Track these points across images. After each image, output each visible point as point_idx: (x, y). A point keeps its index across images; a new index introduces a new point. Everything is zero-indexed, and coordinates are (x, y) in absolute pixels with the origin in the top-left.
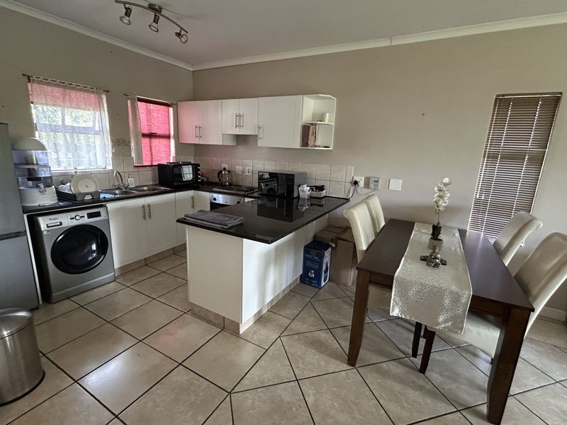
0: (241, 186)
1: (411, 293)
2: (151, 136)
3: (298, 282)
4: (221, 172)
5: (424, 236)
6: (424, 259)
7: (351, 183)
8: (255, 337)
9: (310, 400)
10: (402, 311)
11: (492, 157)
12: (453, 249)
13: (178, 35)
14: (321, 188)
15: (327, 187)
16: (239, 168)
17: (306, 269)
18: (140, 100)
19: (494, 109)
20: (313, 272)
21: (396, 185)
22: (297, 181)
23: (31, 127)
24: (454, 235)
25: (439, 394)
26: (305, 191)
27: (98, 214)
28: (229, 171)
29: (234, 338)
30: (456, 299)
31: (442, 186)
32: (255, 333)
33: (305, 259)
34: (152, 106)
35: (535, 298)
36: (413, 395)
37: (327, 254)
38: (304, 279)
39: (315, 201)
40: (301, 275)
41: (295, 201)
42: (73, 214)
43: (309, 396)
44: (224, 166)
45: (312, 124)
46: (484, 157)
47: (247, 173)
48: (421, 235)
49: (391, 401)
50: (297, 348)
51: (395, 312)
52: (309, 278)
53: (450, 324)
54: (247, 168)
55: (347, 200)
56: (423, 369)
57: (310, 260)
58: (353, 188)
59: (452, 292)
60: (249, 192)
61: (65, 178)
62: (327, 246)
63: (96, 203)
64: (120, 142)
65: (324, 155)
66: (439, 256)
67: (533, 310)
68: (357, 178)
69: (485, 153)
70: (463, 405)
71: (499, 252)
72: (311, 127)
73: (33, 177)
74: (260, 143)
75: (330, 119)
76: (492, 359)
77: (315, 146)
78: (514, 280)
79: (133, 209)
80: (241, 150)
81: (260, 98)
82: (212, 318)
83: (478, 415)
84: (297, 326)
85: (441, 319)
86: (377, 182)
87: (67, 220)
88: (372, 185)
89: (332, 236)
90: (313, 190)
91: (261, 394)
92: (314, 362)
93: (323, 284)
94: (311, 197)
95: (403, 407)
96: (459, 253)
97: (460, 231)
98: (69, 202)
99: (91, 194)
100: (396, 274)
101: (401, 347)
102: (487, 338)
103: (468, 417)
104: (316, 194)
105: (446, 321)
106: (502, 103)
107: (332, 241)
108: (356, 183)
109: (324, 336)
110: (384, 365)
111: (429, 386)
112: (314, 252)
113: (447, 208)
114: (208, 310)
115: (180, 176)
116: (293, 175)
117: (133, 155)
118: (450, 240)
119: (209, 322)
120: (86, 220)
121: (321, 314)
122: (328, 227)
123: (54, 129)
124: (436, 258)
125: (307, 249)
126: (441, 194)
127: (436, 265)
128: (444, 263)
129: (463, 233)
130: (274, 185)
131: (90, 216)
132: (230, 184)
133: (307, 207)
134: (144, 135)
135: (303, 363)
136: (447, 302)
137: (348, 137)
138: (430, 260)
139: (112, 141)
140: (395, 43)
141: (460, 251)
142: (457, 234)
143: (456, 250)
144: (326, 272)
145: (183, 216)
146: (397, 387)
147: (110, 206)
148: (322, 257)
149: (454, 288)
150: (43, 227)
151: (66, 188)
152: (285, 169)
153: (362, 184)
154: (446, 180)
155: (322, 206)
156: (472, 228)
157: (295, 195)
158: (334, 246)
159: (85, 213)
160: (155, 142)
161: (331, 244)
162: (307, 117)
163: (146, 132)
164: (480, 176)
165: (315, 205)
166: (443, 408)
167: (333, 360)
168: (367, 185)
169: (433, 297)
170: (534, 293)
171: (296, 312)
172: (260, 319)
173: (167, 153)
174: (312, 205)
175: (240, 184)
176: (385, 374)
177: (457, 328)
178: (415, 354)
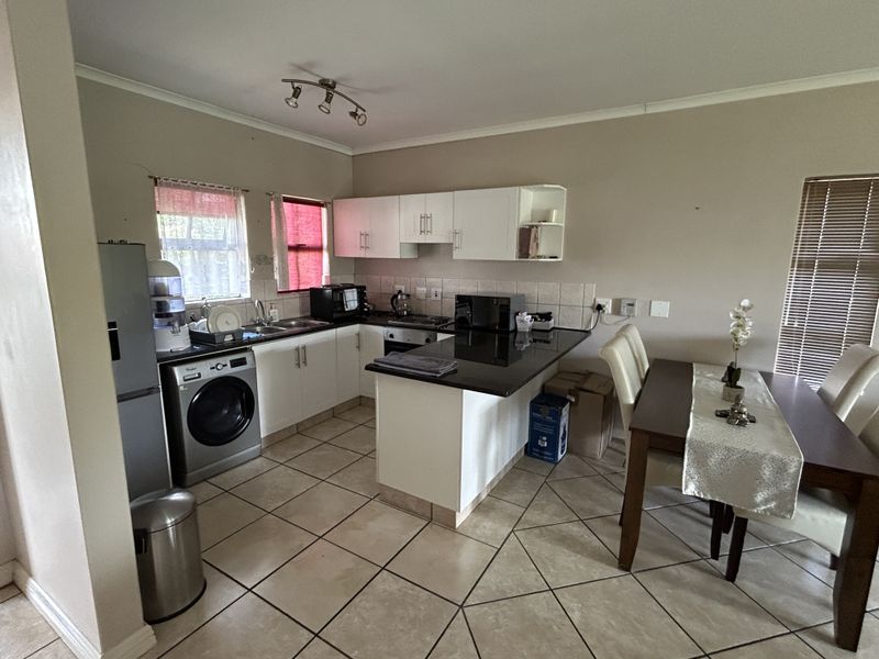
0: (426, 316)
1: (713, 461)
2: (297, 248)
3: (523, 453)
4: (396, 296)
5: (712, 383)
6: (722, 415)
7: (592, 307)
8: (478, 531)
9: (576, 617)
10: (699, 488)
11: (805, 266)
12: (759, 399)
13: (354, 114)
14: (547, 316)
15: (555, 313)
16: (422, 290)
17: (534, 435)
18: (286, 200)
19: (804, 197)
20: (545, 438)
21: (661, 309)
22: (513, 308)
23: (157, 245)
24: (756, 380)
25: (759, 609)
26: (525, 321)
27: (242, 362)
28: (408, 296)
29: (448, 533)
30: (781, 468)
31: (740, 311)
32: (476, 526)
33: (533, 420)
34: (300, 207)
36: (723, 611)
37: (565, 411)
38: (531, 450)
39: (540, 336)
40: (526, 445)
41: (511, 336)
42: (213, 362)
43: (573, 611)
44: (398, 287)
45: (533, 226)
46: (793, 267)
47: (433, 297)
48: (706, 382)
49: (691, 618)
50: (542, 548)
51: (690, 489)
52: (539, 448)
53: (773, 505)
54: (433, 290)
55: (588, 333)
56: (731, 575)
57: (539, 421)
58: (595, 315)
59: (773, 459)
60: (440, 324)
61: (202, 311)
62: (564, 401)
63: (238, 346)
64: (261, 260)
65: (551, 269)
66: (745, 410)
68: (600, 301)
69: (794, 261)
70: (795, 624)
71: (829, 405)
72: (534, 230)
73: (162, 311)
74: (457, 255)
75: (557, 218)
77: (539, 257)
78: (860, 442)
79: (285, 353)
80: (427, 264)
81: (456, 192)
82: (413, 506)
83: (823, 637)
84: (534, 516)
85: (759, 498)
86: (632, 305)
87: (207, 371)
88: (624, 311)
89: (571, 386)
90: (536, 320)
91: (505, 608)
92: (569, 566)
93: (560, 456)
94: (533, 330)
95: (710, 627)
96: (770, 405)
97: (762, 374)
98: (205, 346)
99: (232, 333)
100: (688, 435)
101: (692, 545)
102: (827, 526)
103: (808, 640)
104: (541, 325)
105: (766, 501)
106: (815, 189)
107: (571, 392)
108: (599, 308)
109: (576, 530)
110: (672, 570)
111: (745, 600)
112: (545, 410)
113: (749, 341)
114: (406, 494)
115: (342, 303)
116: (509, 299)
117: (277, 277)
118: (753, 389)
119: (409, 511)
120: (229, 371)
121: (566, 500)
122: (559, 372)
123: (181, 245)
124: (741, 413)
125: (535, 405)
126: (740, 322)
127: (742, 423)
128: (753, 421)
129: (767, 377)
130: (467, 312)
131: (235, 364)
132: (409, 314)
133: (528, 344)
134: (291, 248)
135: (553, 567)
136: (767, 473)
137: (586, 243)
138: (732, 415)
139: (252, 259)
140: (650, 110)
141: (771, 403)
142: (760, 380)
143: (764, 401)
144: (563, 439)
145: (372, 362)
146: (697, 600)
147: (257, 349)
148: (558, 416)
149: (776, 453)
150: (179, 379)
151: (201, 326)
152: (490, 290)
153: (609, 308)
154: (745, 303)
155: (548, 342)
156: (780, 369)
157: (512, 327)
158: (573, 400)
159: (227, 360)
160: (303, 256)
161: (568, 397)
162: (524, 217)
163: (291, 243)
164: (789, 293)
165: (540, 341)
166: (770, 629)
167: (597, 564)
168: (617, 310)
169: (747, 468)
171: (529, 497)
172: (480, 507)
173: (319, 272)
174: (535, 341)
175: (424, 313)
176: (676, 582)
177: (785, 510)
178: (715, 555)
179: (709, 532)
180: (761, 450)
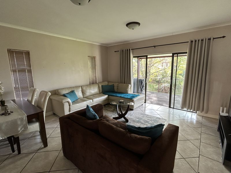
1: (3, 127)
6: (3, 114)
10: (2, 137)
11: (14, 71)
12: (13, 107)
19: (8, 54)
24: (11, 102)
25: (28, 154)
30: (22, 120)
35: (43, 109)
36: (20, 162)
46: (11, 72)
53: (23, 129)
56: (19, 152)
59: (20, 118)
66: (9, 110)
67: (43, 111)
69: (11, 70)
70: (36, 151)
71: (30, 102)
76: (39, 132)
78: (37, 107)
83: (42, 149)
85: (19, 129)
96: (16, 107)
97: (12, 100)
101: (6, 154)
102: (35, 127)
103: (39, 151)
105: (21, 129)
106: (10, 52)
111: (24, 155)
113: (4, 92)
118: (10, 105)
124: (8, 111)
127: (9, 114)
128: (12, 112)
129: (14, 101)
136: (19, 122)
138: (6, 113)
142: (12, 102)
143: (14, 107)
146: (12, 166)
149: (20, 117)
156: (17, 98)
164: (12, 78)
166: (31, 156)
169: (14, 124)
170: (42, 108)
177: (26, 128)
178: (13, 151)
179: (10, 148)
180: (16, 118)
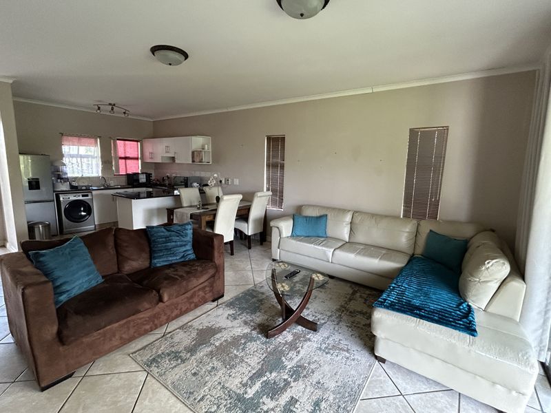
2: (126, 158)
7: (219, 181)
13: (125, 113)
18: (118, 139)
21: (236, 182)
23: (62, 156)
26: (195, 186)
27: (87, 196)
28: (169, 178)
34: (127, 142)
42: (75, 195)
44: (165, 174)
45: (198, 151)
61: (75, 179)
63: (87, 190)
64: (107, 161)
65: (207, 167)
68: (221, 179)
72: (195, 152)
73: (59, 177)
74: (177, 161)
75: (208, 148)
77: (203, 162)
79: (107, 195)
81: (175, 138)
86: (228, 180)
87: (72, 198)
88: (227, 182)
90: (200, 186)
98: (74, 189)
99: (85, 186)
108: (221, 181)
115: (138, 180)
116: (187, 178)
117: (114, 168)
120: (81, 198)
123: (72, 156)
131: (83, 196)
134: (121, 158)
137: (217, 157)
139: (102, 161)
140: (230, 110)
147: (94, 192)
150: (61, 199)
151: (74, 184)
153: (223, 182)
159: (81, 194)
160: (128, 161)
162: (193, 147)
163: (123, 156)
173: (135, 167)
